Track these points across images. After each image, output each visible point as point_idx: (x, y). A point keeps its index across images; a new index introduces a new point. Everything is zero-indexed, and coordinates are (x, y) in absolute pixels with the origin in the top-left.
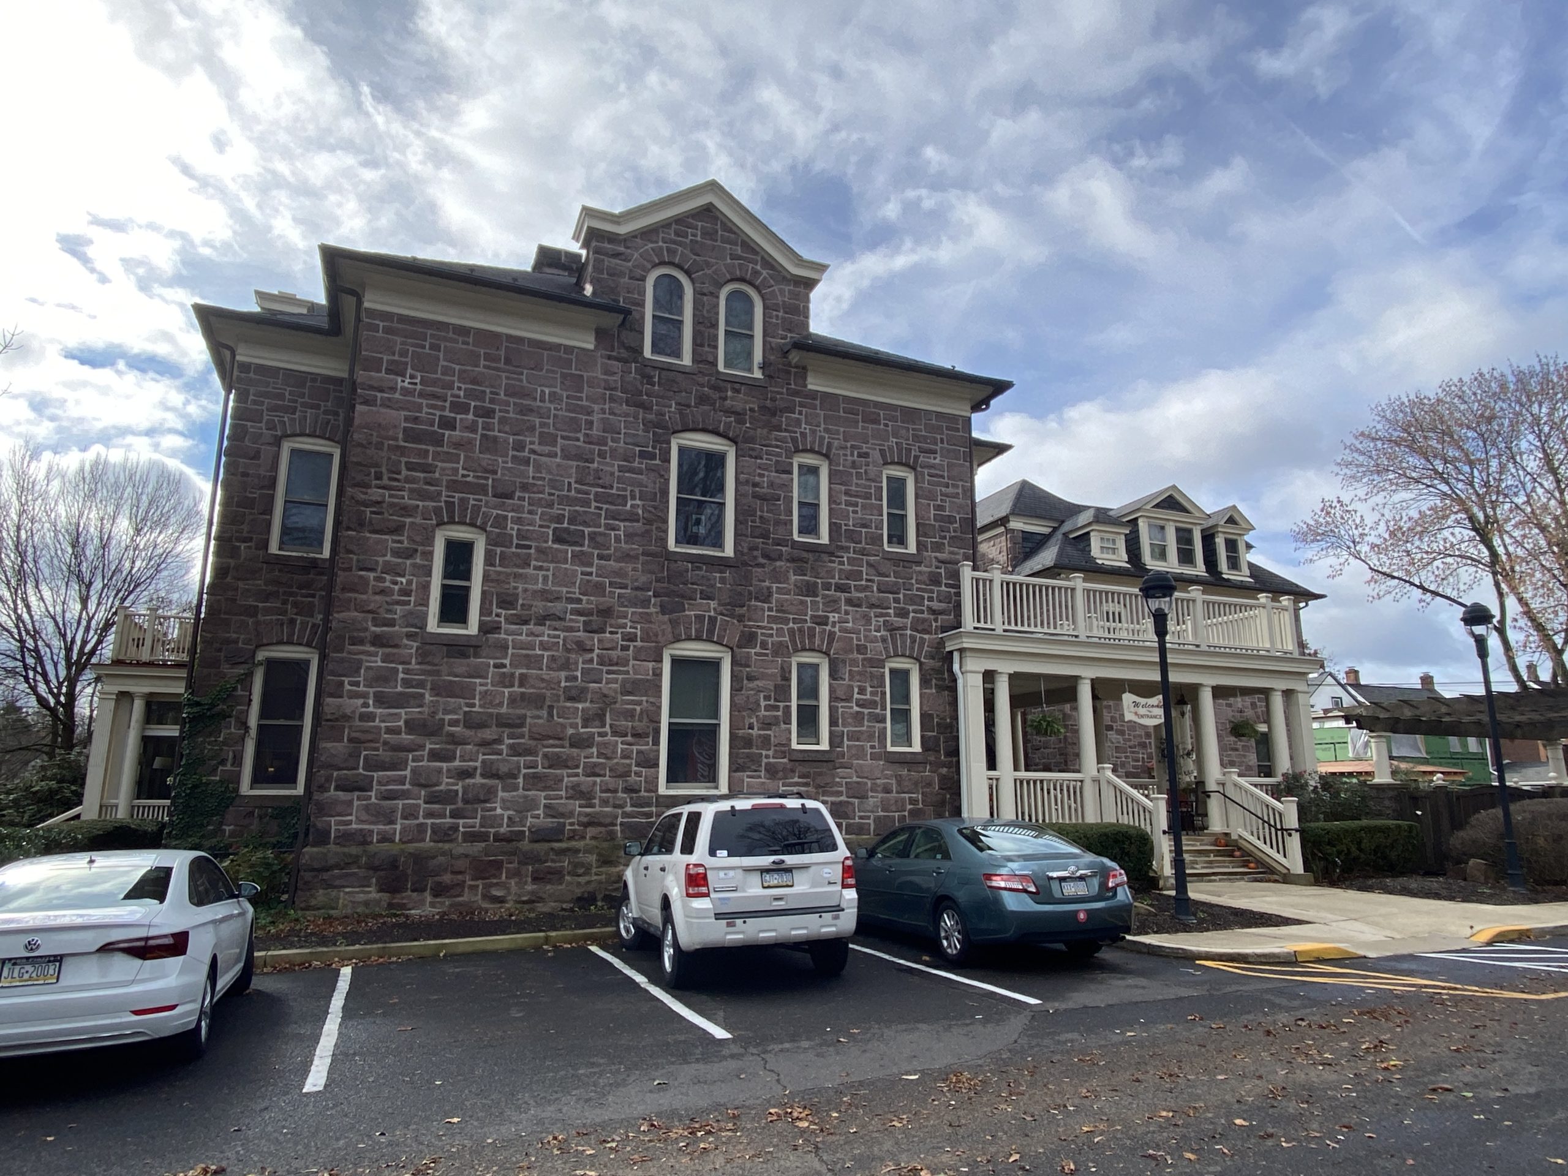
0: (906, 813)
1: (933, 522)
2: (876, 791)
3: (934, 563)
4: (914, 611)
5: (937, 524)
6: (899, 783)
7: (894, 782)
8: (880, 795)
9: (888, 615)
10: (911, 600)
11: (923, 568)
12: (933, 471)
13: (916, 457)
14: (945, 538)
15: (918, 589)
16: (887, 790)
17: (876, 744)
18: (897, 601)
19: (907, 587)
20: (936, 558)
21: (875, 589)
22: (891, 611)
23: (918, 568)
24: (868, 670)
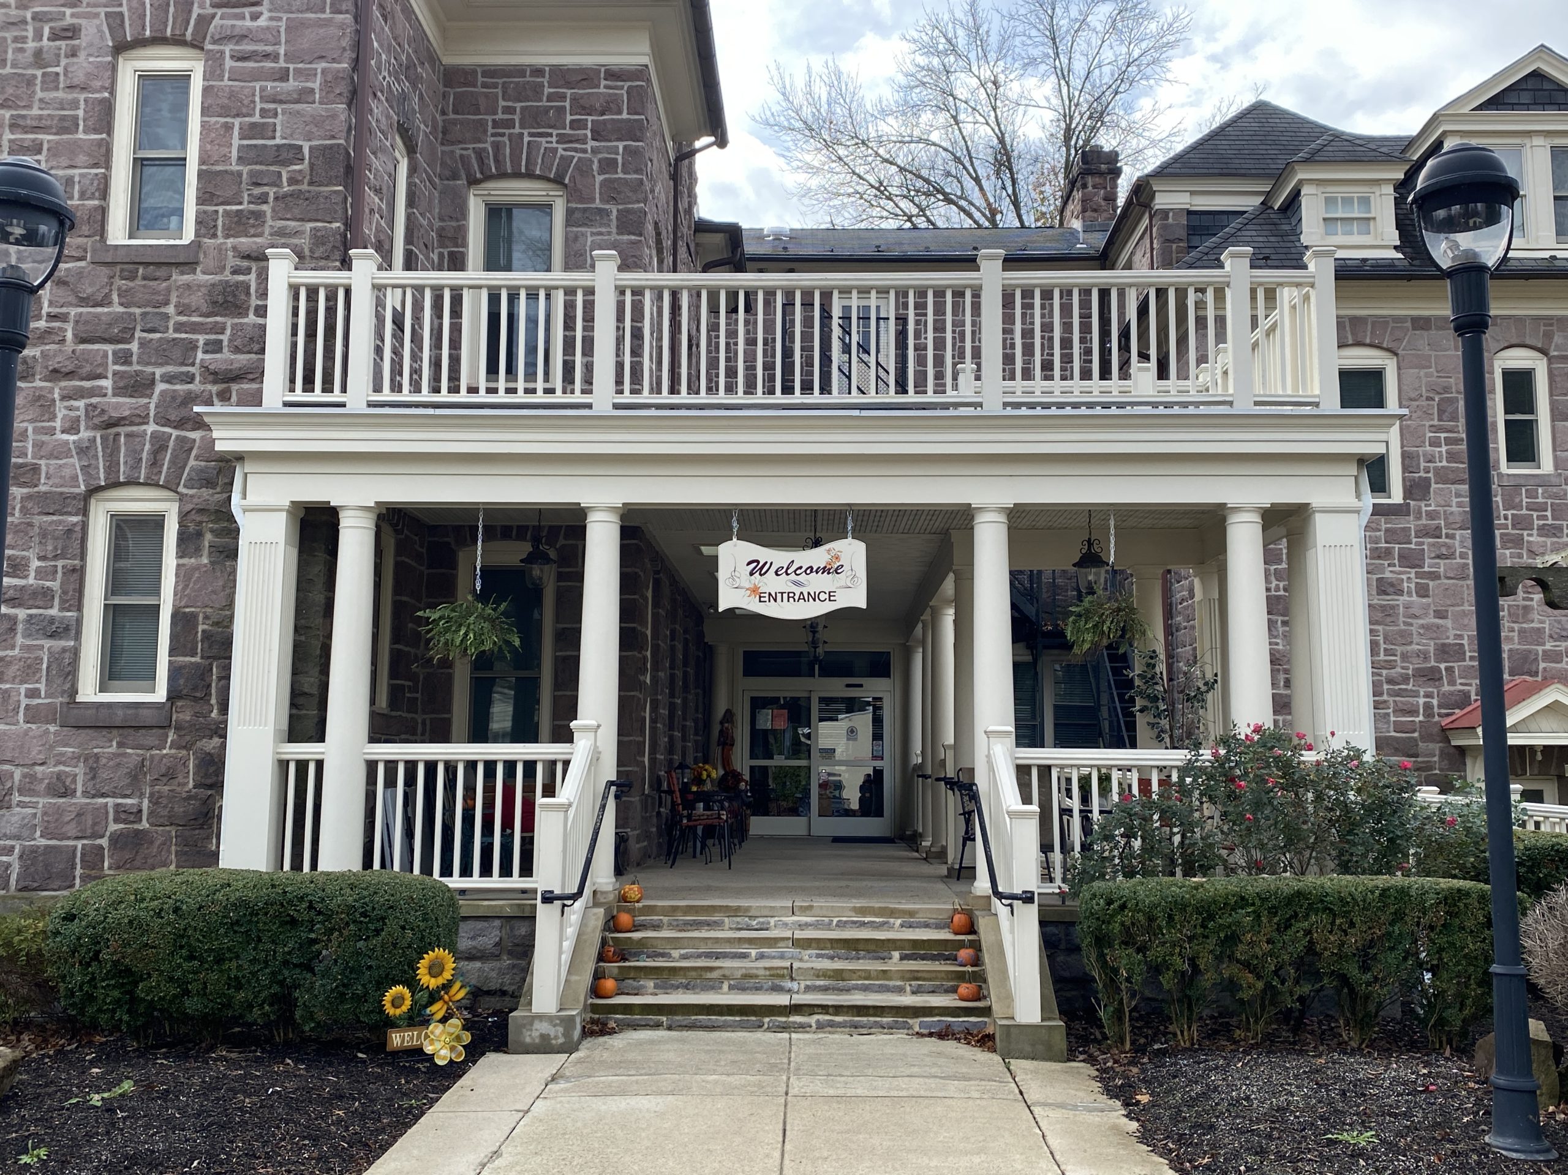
0: (104, 842)
1: (235, 168)
2: (32, 792)
3: (232, 261)
4: (168, 379)
5: (245, 170)
6: (93, 773)
7: (80, 770)
8: (42, 801)
9: (101, 392)
10: (162, 353)
11: (200, 277)
12: (247, 47)
13: (204, 21)
14: (263, 199)
15: (179, 327)
16: (61, 788)
17: (42, 687)
18: (124, 358)
19: (156, 323)
20: (234, 248)
21: (69, 335)
22: (107, 383)
23: (187, 278)
24: (38, 520)
